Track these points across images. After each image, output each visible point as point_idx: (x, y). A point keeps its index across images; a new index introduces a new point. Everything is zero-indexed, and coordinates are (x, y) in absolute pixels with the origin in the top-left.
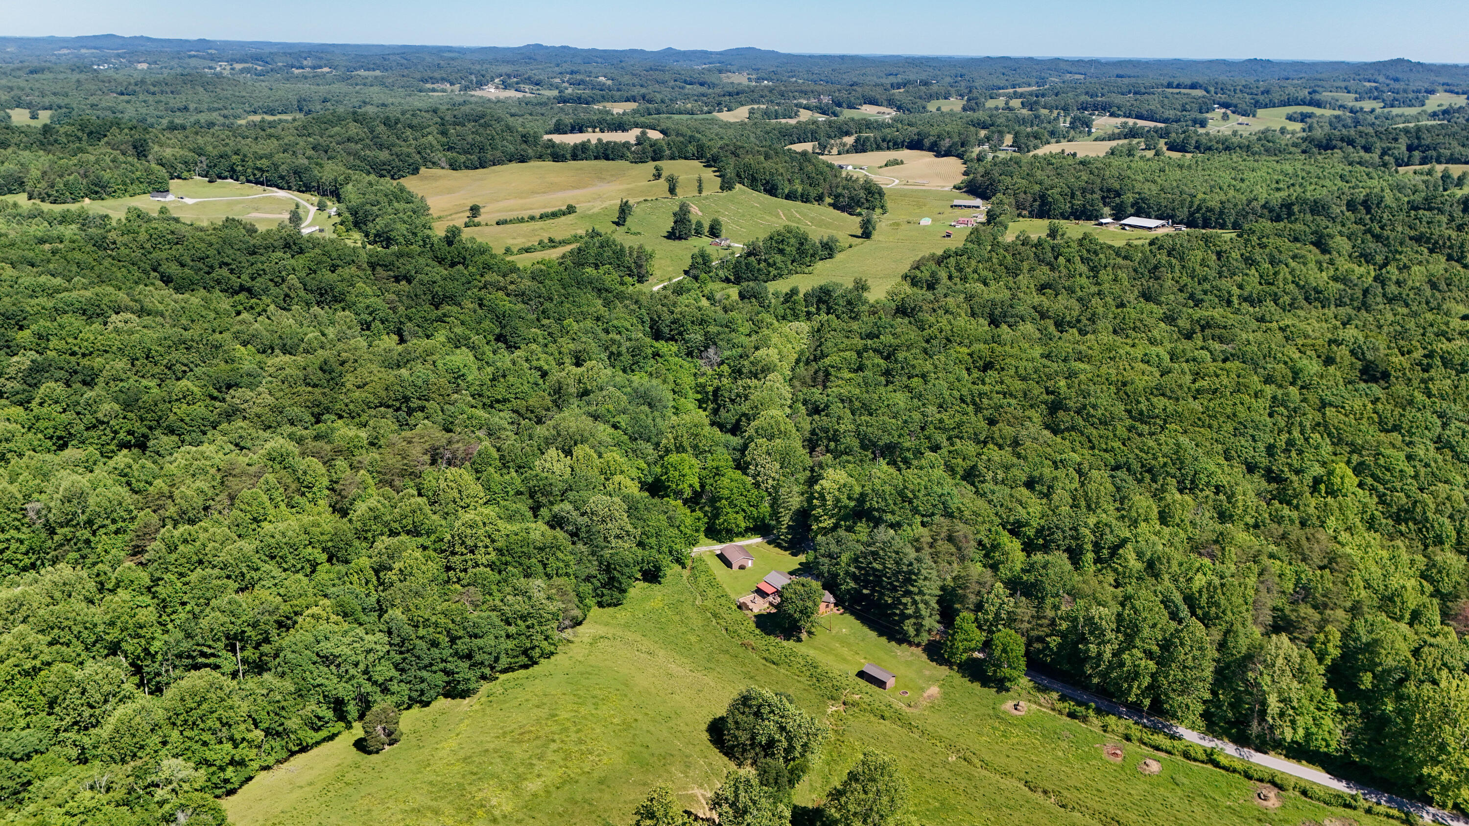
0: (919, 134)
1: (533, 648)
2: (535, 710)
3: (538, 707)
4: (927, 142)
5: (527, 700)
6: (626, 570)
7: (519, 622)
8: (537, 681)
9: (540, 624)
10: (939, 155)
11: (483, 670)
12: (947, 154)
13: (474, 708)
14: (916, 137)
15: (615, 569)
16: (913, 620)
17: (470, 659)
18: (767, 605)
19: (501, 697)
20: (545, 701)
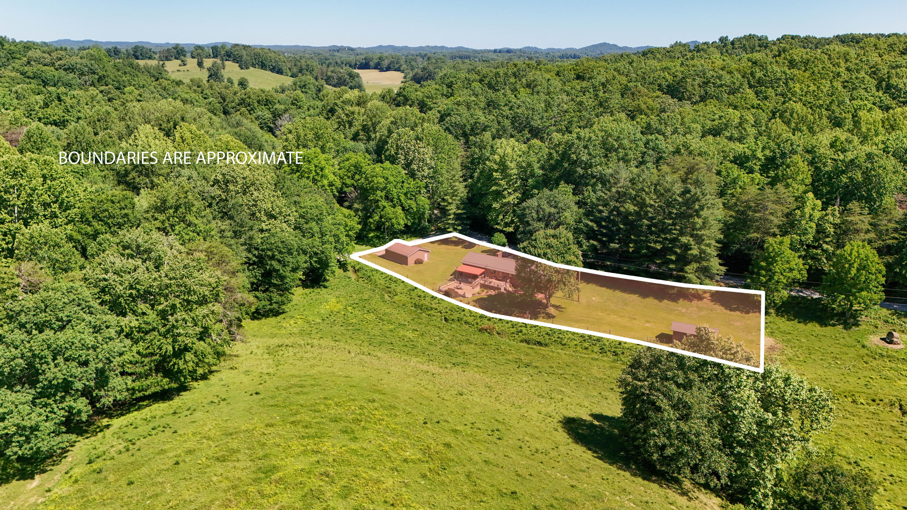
0: (365, 59)
1: (180, 353)
2: (219, 468)
3: (221, 459)
4: (372, 64)
5: (190, 452)
6: (289, 259)
7: (142, 307)
8: (198, 415)
9: (188, 305)
10: (382, 70)
11: (69, 402)
12: (388, 69)
13: (57, 492)
14: (364, 61)
15: (272, 258)
16: (695, 265)
17: (33, 384)
18: (478, 289)
19: (125, 458)
20: (234, 445)
